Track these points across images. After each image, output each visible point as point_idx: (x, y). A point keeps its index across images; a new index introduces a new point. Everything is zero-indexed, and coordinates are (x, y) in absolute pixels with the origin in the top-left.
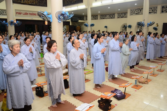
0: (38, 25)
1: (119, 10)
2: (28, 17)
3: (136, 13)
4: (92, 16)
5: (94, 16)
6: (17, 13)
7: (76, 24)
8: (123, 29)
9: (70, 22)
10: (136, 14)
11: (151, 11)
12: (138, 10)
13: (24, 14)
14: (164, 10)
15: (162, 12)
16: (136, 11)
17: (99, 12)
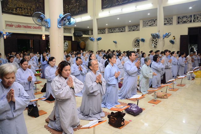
0: (33, 40)
1: (130, 21)
2: (21, 30)
3: (149, 24)
4: (98, 30)
5: (101, 29)
6: (7, 25)
7: (80, 39)
8: (136, 44)
9: (72, 37)
10: (150, 26)
11: (166, 22)
12: (152, 21)
13: (16, 26)
14: (180, 21)
15: (178, 23)
16: (149, 23)
17: (107, 25)
